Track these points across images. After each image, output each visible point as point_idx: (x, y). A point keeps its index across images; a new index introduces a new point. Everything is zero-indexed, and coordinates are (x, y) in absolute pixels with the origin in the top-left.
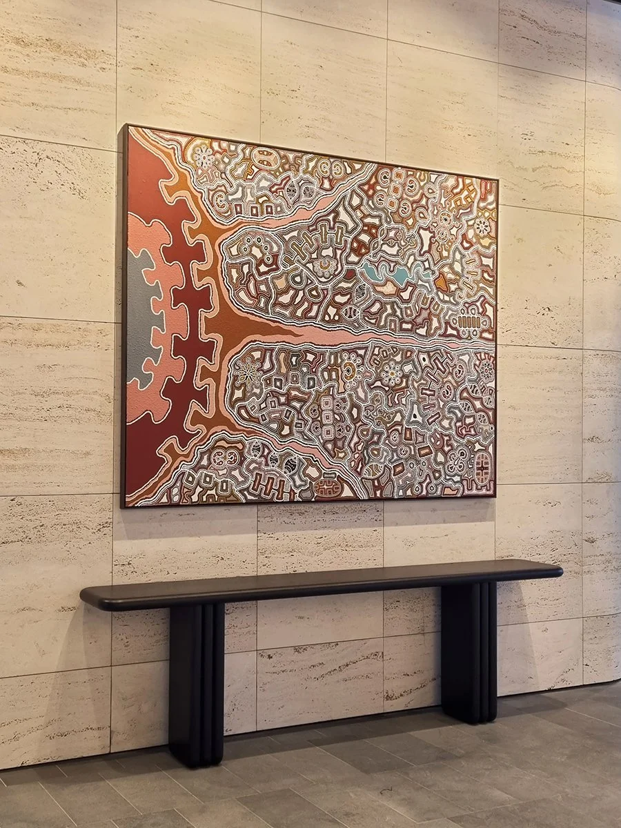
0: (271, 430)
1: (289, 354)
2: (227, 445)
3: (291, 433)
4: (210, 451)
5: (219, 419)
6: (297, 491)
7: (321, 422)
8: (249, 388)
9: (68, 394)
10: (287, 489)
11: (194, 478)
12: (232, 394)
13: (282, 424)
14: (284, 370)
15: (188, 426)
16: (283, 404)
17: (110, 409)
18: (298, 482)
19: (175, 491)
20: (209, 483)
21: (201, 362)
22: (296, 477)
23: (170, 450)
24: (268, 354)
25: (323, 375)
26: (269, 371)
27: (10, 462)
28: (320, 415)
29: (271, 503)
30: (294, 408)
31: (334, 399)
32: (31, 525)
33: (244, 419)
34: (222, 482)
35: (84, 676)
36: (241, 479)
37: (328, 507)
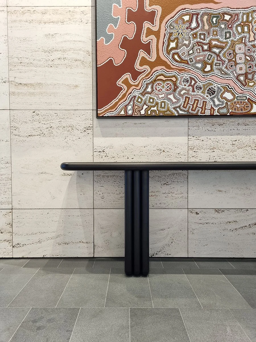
0: (197, 68)
1: (211, 16)
2: (164, 79)
3: (212, 70)
4: (153, 83)
5: (159, 62)
6: (216, 109)
7: (235, 62)
8: (180, 40)
9: (64, 51)
10: (208, 107)
11: (142, 100)
12: (168, 45)
13: (205, 64)
14: (207, 27)
15: (137, 66)
16: (206, 51)
17: (90, 59)
18: (217, 103)
19: (129, 107)
20: (152, 103)
21: (146, 25)
22: (216, 100)
23: (126, 82)
24: (195, 17)
25: (237, 30)
26: (195, 28)
27: (32, 91)
28: (235, 56)
29: (196, 116)
30: (215, 53)
31: (246, 45)
32: (45, 126)
33: (177, 61)
34: (162, 102)
35: (78, 212)
36: (174, 100)
37: (241, 120)
